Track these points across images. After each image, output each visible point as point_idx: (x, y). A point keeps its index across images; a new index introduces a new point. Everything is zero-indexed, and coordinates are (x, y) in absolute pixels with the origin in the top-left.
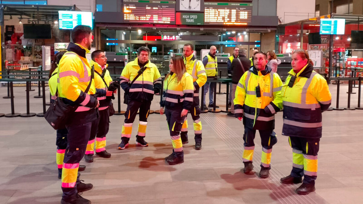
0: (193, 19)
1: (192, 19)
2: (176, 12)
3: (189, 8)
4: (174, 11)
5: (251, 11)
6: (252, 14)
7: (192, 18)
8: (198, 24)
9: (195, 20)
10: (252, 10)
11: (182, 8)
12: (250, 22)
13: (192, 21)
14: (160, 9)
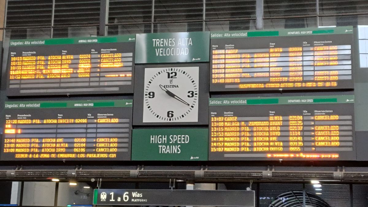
0: (178, 144)
1: (176, 144)
2: (134, 127)
3: (168, 116)
4: (127, 125)
5: (349, 117)
6: (353, 125)
7: (176, 141)
8: (192, 158)
9: (183, 146)
10: (352, 114)
11: (148, 118)
12: (350, 149)
13: (175, 149)
14: (90, 121)
